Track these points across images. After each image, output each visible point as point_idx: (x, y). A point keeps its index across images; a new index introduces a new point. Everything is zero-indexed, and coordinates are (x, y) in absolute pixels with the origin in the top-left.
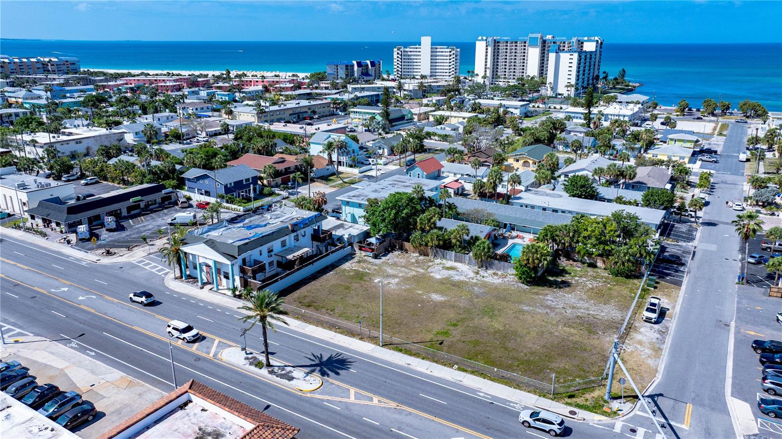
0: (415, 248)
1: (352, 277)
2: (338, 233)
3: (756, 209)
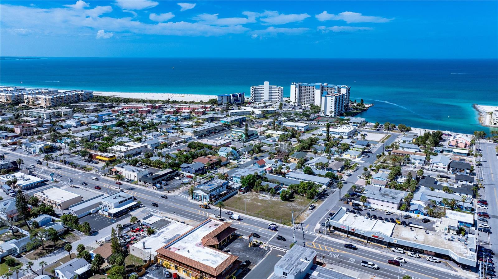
0: (255, 191)
1: (237, 199)
2: (233, 186)
3: (365, 177)
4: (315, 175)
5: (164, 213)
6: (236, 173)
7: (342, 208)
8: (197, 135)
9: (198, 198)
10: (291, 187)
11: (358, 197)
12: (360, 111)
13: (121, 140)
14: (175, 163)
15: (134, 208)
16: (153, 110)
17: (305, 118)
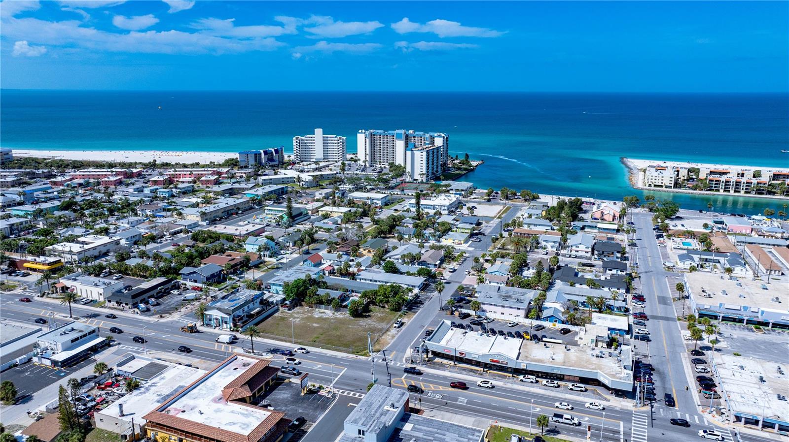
0: (307, 304)
1: (280, 320)
2: (271, 300)
3: (475, 273)
4: (401, 273)
5: (154, 352)
6: (275, 279)
7: (444, 322)
8: (206, 220)
9: (212, 322)
10: (365, 295)
11: (466, 303)
12: (464, 172)
13: (70, 232)
14: (170, 268)
15: (101, 348)
16: (128, 180)
17: (382, 186)
